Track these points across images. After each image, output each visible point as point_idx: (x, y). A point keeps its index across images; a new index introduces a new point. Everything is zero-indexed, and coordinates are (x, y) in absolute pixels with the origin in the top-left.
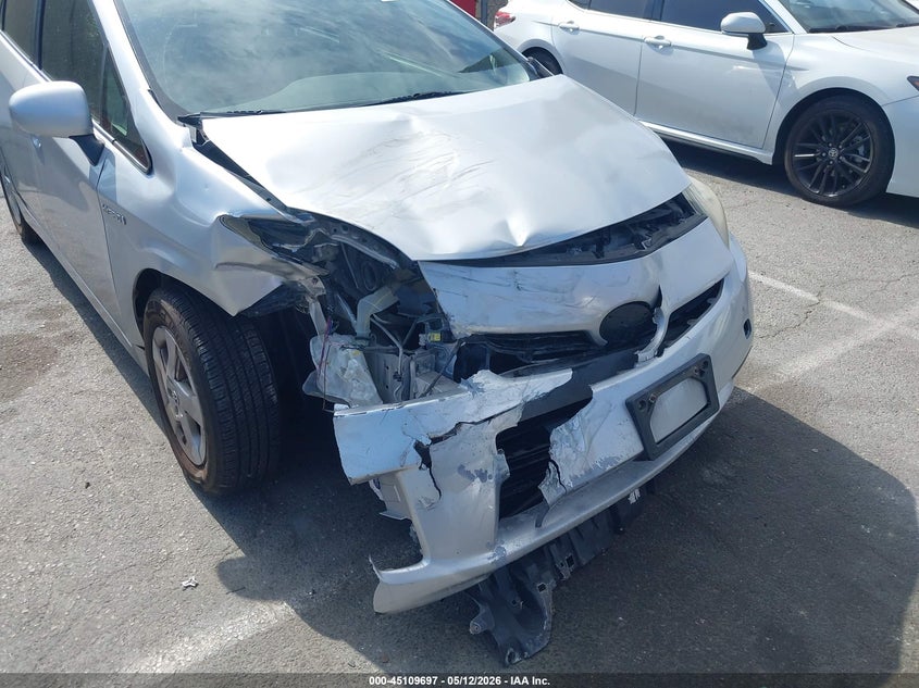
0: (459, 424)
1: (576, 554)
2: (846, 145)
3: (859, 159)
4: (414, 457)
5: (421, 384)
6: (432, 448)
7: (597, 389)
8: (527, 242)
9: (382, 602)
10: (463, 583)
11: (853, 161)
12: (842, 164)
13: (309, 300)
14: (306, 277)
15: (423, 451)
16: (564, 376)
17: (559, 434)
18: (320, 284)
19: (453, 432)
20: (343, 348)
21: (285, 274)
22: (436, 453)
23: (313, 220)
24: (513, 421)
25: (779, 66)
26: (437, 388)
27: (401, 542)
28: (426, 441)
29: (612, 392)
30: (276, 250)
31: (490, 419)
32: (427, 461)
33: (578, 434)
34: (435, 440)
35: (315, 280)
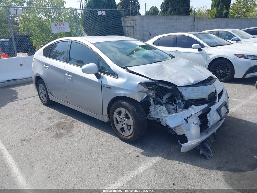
0: (192, 114)
1: (210, 141)
2: (223, 69)
3: (227, 71)
4: (185, 122)
5: (179, 110)
6: (188, 119)
7: (211, 107)
8: (194, 82)
9: (183, 150)
10: (196, 145)
11: (225, 72)
12: (223, 73)
13: (151, 98)
14: (152, 93)
15: (186, 120)
16: (206, 105)
17: (208, 115)
18: (154, 95)
19: (191, 116)
20: (159, 107)
21: (148, 93)
22: (189, 120)
23: (157, 81)
24: (200, 113)
25: (206, 54)
26: (183, 110)
27: (184, 139)
28: (186, 118)
29: (214, 108)
30: (148, 88)
31: (197, 113)
32: (187, 122)
33: (211, 115)
34: (188, 118)
35: (153, 94)
